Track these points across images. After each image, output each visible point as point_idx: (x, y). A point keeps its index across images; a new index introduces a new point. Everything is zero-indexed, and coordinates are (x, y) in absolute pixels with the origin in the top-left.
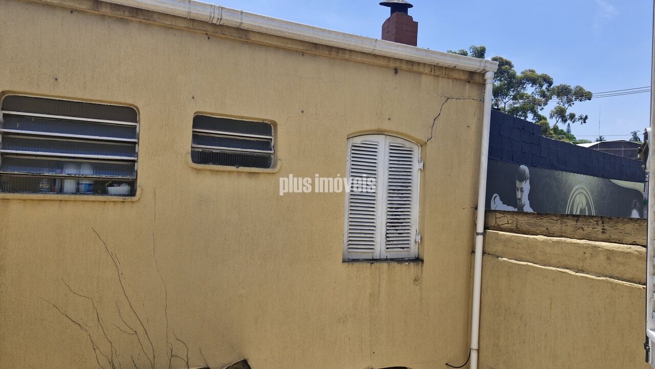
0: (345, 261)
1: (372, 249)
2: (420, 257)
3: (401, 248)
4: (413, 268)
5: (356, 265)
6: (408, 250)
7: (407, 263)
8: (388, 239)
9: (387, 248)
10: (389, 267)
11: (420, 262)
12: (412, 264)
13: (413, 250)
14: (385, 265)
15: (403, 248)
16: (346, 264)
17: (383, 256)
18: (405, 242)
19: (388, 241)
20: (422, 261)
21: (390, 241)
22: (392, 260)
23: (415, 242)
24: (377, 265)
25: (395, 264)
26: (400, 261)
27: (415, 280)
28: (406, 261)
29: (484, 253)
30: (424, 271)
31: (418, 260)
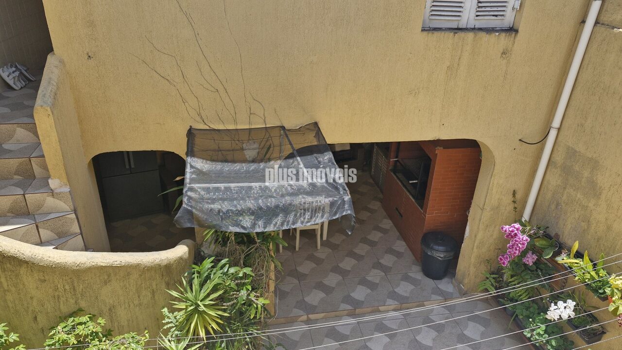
0: (424, 30)
1: (459, 16)
2: (515, 27)
3: (493, 15)
4: (503, 40)
5: (437, 34)
6: (502, 18)
7: (497, 34)
8: (480, 5)
9: (477, 16)
10: (475, 37)
11: (514, 33)
12: (503, 34)
13: (509, 18)
14: (470, 35)
15: (496, 16)
16: (425, 33)
17: (471, 26)
18: (499, 9)
19: (479, 7)
20: (517, 31)
21: (482, 7)
22: (480, 29)
23: (513, 8)
24: (461, 34)
25: (483, 34)
26: (489, 30)
27: (504, 53)
28: (497, 31)
29: (597, 23)
30: (516, 43)
31: (512, 30)
